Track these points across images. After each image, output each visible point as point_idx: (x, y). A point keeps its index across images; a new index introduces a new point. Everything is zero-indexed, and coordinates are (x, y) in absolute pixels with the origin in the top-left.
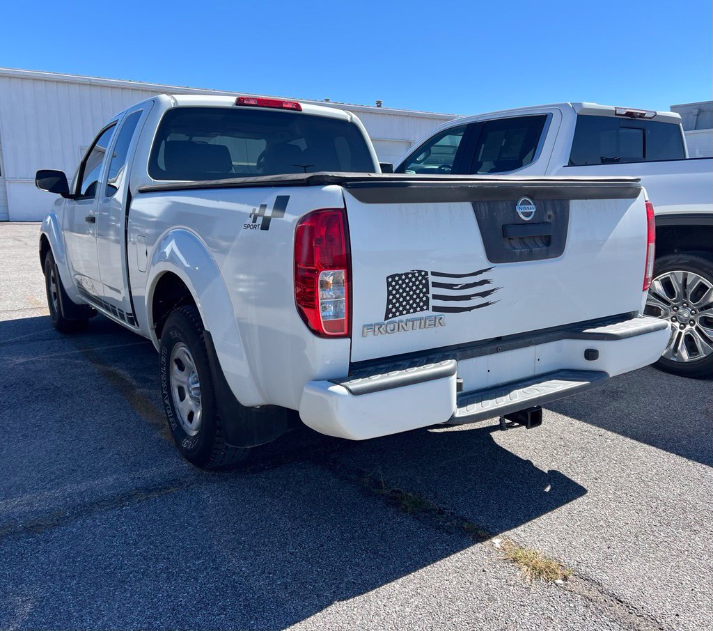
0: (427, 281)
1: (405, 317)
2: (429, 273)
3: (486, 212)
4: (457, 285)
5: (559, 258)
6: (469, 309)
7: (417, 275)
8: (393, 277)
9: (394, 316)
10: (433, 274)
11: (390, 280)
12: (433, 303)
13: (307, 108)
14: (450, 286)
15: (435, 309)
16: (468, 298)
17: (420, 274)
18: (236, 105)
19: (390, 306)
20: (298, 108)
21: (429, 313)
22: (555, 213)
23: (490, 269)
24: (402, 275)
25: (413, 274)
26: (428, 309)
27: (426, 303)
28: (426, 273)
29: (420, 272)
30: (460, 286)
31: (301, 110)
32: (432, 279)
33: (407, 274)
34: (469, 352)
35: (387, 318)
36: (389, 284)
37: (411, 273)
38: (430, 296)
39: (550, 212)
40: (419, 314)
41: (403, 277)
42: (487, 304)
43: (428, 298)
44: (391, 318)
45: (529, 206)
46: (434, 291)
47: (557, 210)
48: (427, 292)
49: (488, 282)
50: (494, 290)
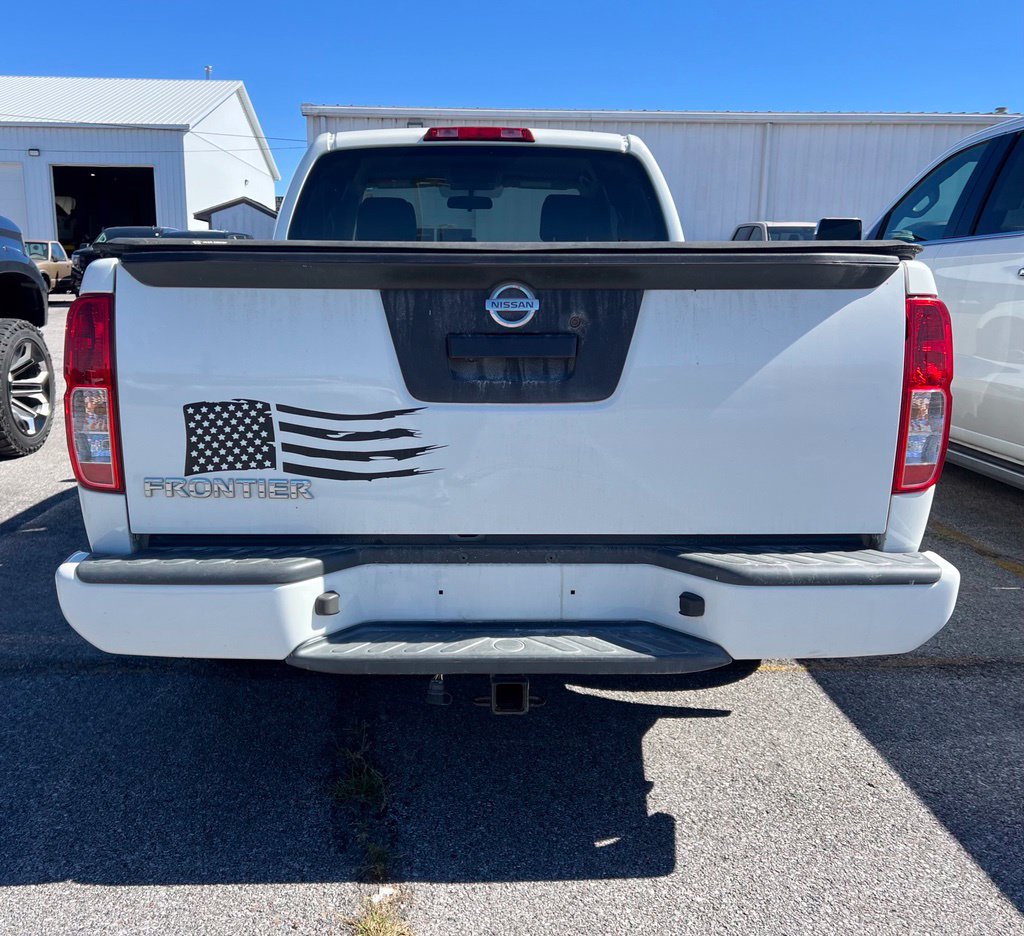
0: (269, 420)
1: (225, 474)
2: (273, 408)
3: (407, 309)
4: (336, 433)
5: (604, 402)
6: (371, 477)
7: (245, 407)
8: (197, 406)
9: (203, 469)
10: (280, 408)
11: (191, 411)
12: (282, 457)
13: (542, 136)
14: (322, 434)
15: (291, 468)
16: (364, 457)
17: (253, 407)
18: (425, 140)
19: (194, 454)
20: (527, 136)
21: (276, 473)
22: (591, 315)
23: (410, 410)
24: (215, 405)
25: (238, 406)
26: (273, 465)
27: (271, 456)
28: (267, 406)
29: (252, 404)
30: (342, 435)
31: (534, 141)
32: (278, 417)
33: (224, 405)
34: (391, 553)
35: (189, 472)
36: (189, 418)
37: (234, 404)
38: (277, 444)
39: (579, 314)
40: (254, 473)
41: (218, 409)
42: (410, 473)
43: (272, 449)
44: (197, 473)
45: (525, 301)
47: (600, 310)
48: (271, 437)
49: (411, 434)
50: (423, 449)
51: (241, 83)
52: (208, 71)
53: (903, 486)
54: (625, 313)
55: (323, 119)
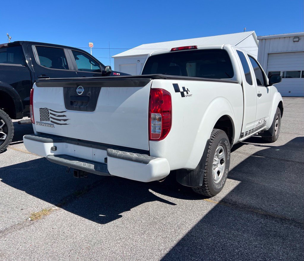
0: (49, 112)
1: (44, 122)
3: (66, 91)
4: (56, 115)
5: (93, 112)
6: (61, 124)
9: (42, 121)
10: (50, 110)
11: (40, 109)
12: (51, 119)
14: (54, 115)
15: (52, 121)
16: (60, 120)
17: (47, 109)
19: (41, 117)
21: (50, 122)
22: (92, 92)
23: (65, 111)
27: (49, 119)
29: (47, 108)
31: (197, 49)
33: (44, 109)
34: (68, 141)
38: (50, 117)
39: (90, 92)
40: (47, 122)
42: (66, 124)
46: (51, 115)
47: (93, 92)
48: (49, 115)
49: (65, 116)
50: (67, 119)
51: (254, 31)
52: (244, 30)
53: (152, 139)
54: (97, 92)
55: (264, 40)
